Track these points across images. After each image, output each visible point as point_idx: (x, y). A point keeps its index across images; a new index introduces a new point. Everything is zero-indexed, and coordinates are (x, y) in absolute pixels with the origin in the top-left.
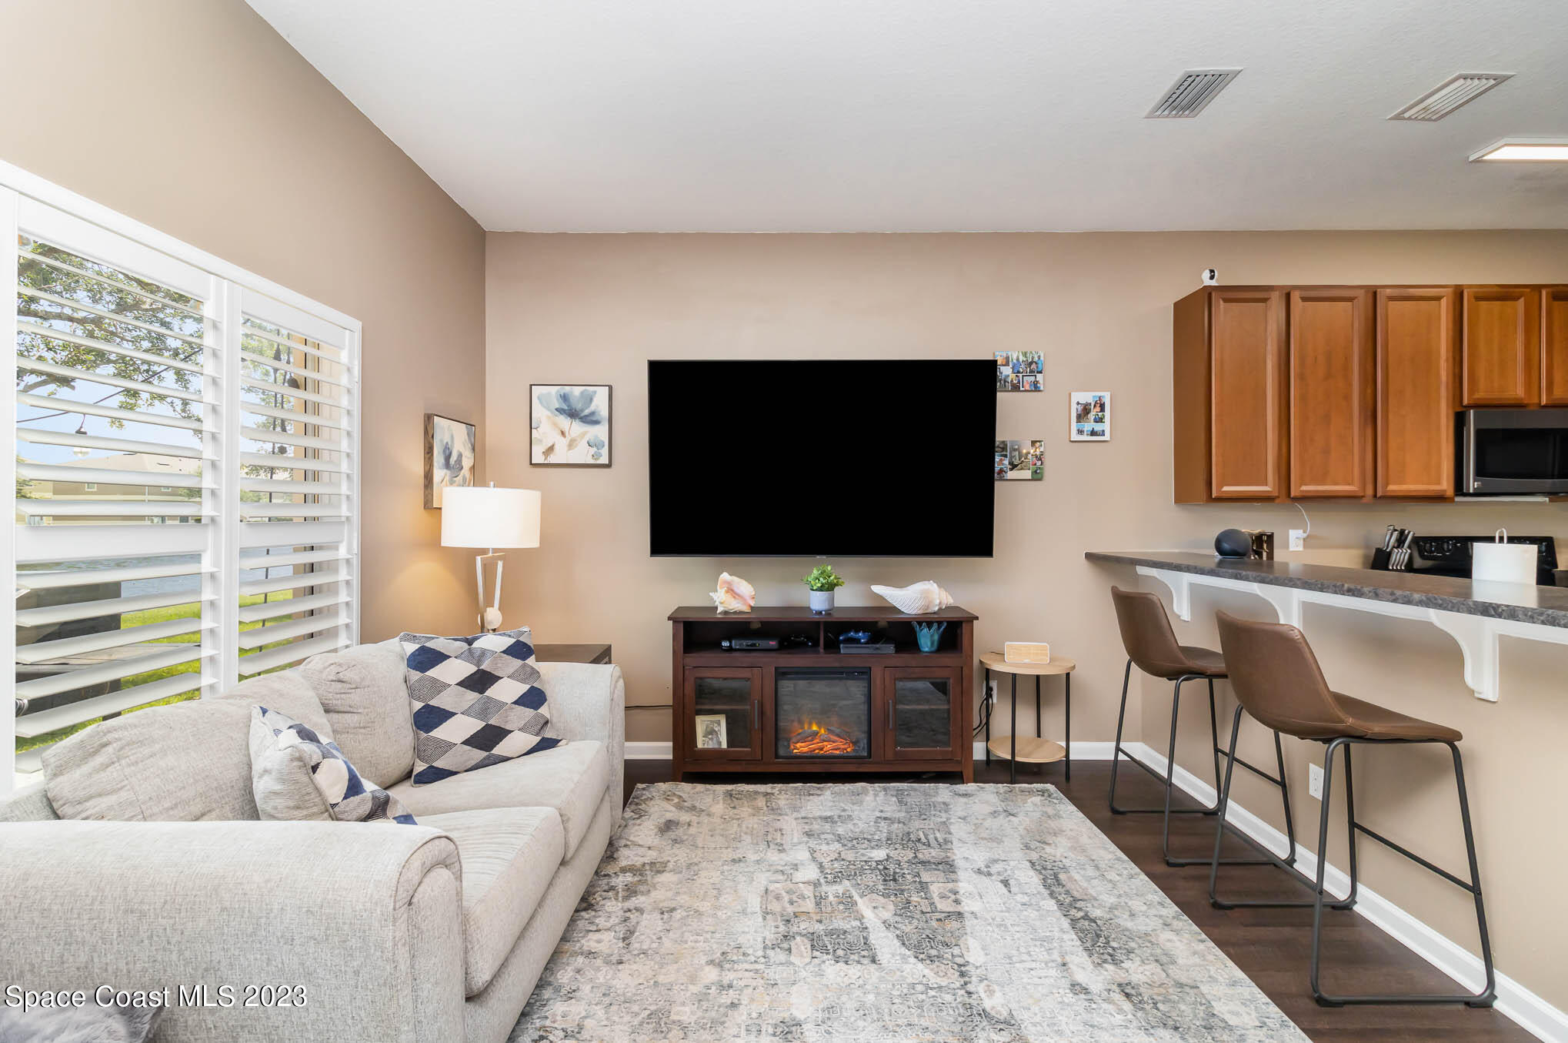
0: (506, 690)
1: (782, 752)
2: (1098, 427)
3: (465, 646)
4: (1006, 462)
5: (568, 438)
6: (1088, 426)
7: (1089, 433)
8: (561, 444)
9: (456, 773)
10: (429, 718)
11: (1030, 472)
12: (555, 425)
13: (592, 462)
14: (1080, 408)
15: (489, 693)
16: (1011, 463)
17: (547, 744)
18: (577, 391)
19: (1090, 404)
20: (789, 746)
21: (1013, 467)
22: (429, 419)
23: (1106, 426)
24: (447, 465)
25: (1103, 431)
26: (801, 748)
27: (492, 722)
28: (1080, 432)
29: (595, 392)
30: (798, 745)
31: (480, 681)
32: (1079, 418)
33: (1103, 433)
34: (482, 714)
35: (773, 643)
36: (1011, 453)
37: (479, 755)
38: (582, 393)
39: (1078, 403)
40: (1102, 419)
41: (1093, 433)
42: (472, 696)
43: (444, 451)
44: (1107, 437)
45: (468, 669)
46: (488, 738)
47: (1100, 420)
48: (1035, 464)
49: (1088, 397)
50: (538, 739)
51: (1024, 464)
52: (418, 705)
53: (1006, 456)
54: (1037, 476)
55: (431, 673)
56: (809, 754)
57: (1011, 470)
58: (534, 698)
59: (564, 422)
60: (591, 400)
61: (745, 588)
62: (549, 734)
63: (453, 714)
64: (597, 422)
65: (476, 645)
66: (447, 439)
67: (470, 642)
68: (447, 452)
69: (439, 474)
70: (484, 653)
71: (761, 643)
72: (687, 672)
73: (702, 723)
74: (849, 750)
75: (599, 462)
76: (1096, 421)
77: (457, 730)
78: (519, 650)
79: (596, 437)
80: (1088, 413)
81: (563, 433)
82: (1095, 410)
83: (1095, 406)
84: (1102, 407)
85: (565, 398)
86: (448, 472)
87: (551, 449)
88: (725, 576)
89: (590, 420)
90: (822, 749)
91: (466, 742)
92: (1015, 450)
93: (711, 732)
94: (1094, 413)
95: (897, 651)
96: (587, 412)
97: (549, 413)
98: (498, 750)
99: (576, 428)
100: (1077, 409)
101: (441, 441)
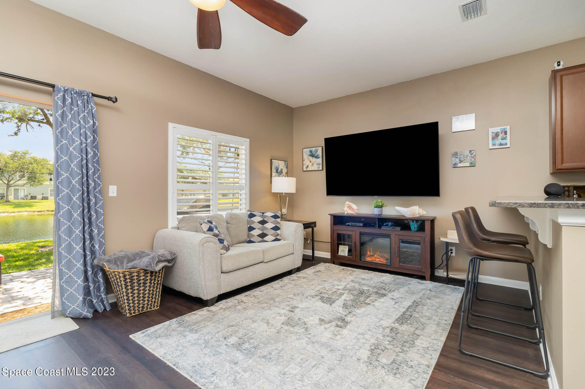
0: (270, 225)
1: (362, 260)
2: (503, 142)
3: (262, 214)
4: (458, 160)
5: (312, 163)
6: (499, 141)
7: (499, 145)
8: (310, 164)
9: (255, 242)
10: (251, 229)
11: (469, 163)
12: (309, 159)
13: (318, 169)
14: (494, 135)
15: (265, 225)
16: (460, 160)
17: (277, 240)
18: (314, 149)
19: (499, 132)
20: (365, 258)
21: (461, 162)
22: (271, 160)
23: (508, 141)
24: (277, 172)
25: (506, 143)
26: (368, 259)
27: (264, 232)
28: (494, 145)
29: (318, 149)
30: (368, 258)
31: (263, 222)
32: (493, 139)
33: (506, 144)
34: (262, 230)
35: (361, 224)
36: (459, 157)
37: (261, 239)
38: (315, 149)
39: (492, 133)
40: (505, 138)
41: (501, 144)
42: (260, 225)
43: (276, 168)
44: (508, 146)
45: (260, 219)
46: (263, 236)
47: (505, 139)
48: (471, 160)
49: (498, 129)
50: (275, 238)
51: (466, 160)
52: (249, 226)
53: (457, 158)
54: (472, 165)
55: (252, 219)
56: (371, 261)
57: (460, 163)
58: (276, 228)
59: (311, 158)
60: (317, 152)
61: (354, 206)
62: (278, 237)
63: (255, 229)
64: (319, 158)
65: (264, 214)
66: (277, 165)
67: (263, 213)
68: (277, 169)
69: (274, 174)
70: (266, 216)
71: (357, 224)
72: (334, 231)
73: (341, 248)
74: (384, 262)
75: (319, 169)
76: (502, 139)
77: (256, 232)
78: (275, 217)
79: (319, 162)
80: (498, 136)
81: (310, 162)
82: (502, 135)
83: (501, 133)
84: (506, 133)
85: (311, 151)
86: (277, 174)
87: (308, 166)
88: (347, 202)
89: (317, 157)
90: (375, 260)
91: (257, 236)
92: (462, 155)
93: (343, 251)
94: (501, 136)
95: (401, 230)
96: (316, 155)
97: (307, 156)
98: (265, 239)
99: (314, 160)
100: (492, 135)
101: (275, 166)
